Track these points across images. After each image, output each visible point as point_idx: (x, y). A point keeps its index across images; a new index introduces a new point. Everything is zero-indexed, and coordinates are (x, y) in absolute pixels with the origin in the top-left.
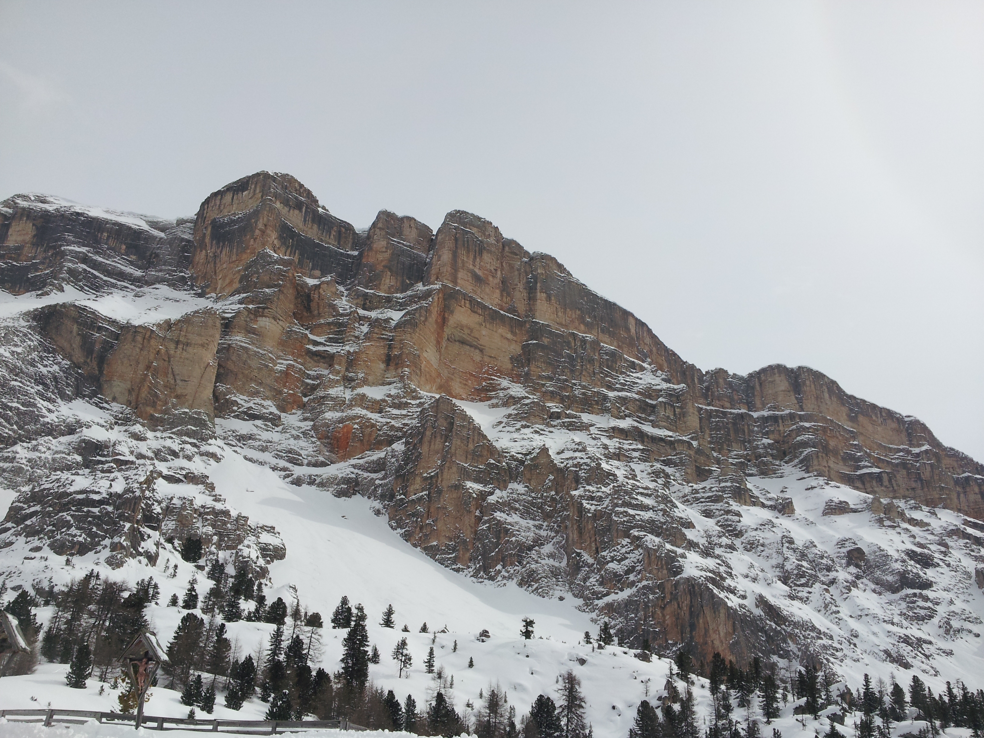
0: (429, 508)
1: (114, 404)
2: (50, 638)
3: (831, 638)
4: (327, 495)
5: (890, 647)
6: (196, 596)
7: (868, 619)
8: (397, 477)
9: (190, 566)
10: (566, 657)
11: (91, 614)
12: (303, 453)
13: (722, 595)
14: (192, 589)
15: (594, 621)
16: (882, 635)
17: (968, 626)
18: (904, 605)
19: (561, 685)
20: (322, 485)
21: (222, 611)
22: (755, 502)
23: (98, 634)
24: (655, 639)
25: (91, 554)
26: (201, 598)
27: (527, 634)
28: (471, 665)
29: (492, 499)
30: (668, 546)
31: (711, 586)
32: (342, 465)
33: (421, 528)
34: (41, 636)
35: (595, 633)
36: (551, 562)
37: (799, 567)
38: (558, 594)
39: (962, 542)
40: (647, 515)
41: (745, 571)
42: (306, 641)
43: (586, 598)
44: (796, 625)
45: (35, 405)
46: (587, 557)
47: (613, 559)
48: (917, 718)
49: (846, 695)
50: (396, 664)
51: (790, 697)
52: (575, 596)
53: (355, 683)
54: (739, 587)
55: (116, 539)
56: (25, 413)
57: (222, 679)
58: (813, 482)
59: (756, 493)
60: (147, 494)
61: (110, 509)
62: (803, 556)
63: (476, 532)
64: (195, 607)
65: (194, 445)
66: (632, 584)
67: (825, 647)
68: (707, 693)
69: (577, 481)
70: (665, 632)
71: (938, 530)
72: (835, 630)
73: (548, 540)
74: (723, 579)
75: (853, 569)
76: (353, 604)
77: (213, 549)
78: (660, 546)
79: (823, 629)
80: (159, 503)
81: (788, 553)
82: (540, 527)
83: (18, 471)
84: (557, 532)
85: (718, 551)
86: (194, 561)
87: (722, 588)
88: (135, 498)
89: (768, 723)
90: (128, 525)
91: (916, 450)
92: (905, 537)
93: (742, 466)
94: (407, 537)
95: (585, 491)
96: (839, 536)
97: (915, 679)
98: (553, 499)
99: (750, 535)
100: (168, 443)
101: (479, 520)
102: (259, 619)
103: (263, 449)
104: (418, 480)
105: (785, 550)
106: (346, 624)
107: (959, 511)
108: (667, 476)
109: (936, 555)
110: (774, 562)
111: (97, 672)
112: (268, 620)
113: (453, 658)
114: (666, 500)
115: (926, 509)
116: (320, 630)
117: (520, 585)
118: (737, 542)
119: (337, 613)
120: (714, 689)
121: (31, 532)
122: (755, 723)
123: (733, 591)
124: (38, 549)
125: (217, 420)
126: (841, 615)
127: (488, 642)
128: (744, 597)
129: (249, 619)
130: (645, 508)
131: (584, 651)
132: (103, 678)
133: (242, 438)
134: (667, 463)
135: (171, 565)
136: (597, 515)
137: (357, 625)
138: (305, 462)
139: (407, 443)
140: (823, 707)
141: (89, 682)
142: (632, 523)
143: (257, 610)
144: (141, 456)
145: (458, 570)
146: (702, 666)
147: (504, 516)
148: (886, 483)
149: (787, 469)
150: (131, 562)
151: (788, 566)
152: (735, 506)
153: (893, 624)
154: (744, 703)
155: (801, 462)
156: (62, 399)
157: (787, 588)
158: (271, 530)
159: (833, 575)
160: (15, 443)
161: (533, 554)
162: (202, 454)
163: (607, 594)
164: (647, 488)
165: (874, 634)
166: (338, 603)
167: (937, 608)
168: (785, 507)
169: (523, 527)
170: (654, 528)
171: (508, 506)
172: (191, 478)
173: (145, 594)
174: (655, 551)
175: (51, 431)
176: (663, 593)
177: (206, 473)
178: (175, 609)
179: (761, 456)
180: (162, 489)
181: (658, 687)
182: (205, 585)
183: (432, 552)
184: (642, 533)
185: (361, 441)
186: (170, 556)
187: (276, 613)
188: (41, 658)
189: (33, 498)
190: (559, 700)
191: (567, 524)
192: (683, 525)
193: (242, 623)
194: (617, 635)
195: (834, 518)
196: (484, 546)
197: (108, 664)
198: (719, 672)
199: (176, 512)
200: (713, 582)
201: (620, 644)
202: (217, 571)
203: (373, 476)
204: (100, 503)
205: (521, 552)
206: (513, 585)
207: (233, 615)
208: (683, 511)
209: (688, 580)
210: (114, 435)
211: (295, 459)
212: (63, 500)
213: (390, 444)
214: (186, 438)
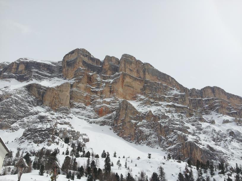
0: (123, 128)
1: (46, 107)
2: (34, 164)
3: (227, 154)
4: (98, 126)
6: (68, 152)
7: (236, 149)
8: (115, 120)
9: (67, 145)
10: (160, 163)
11: (44, 158)
12: (92, 115)
13: (198, 145)
14: (67, 150)
15: (166, 153)
16: (240, 153)
19: (159, 170)
20: (97, 123)
21: (75, 155)
22: (205, 121)
23: (46, 162)
24: (182, 157)
25: (43, 143)
26: (70, 152)
27: (149, 157)
28: (136, 166)
29: (138, 124)
30: (184, 134)
31: (195, 143)
32: (101, 118)
33: (121, 132)
34: (32, 163)
35: (166, 156)
36: (154, 139)
37: (217, 137)
38: (157, 147)
40: (178, 126)
41: (204, 139)
42: (95, 161)
43: (163, 148)
44: (218, 152)
45: (28, 108)
46: (163, 138)
47: (170, 138)
49: (231, 169)
50: (118, 166)
51: (217, 170)
52: (161, 147)
53: (108, 171)
54: (202, 143)
55: (49, 139)
56: (25, 110)
57: (76, 172)
58: (219, 115)
59: (205, 119)
60: (55, 128)
61: (47, 132)
62: (218, 134)
63: (135, 133)
64: (68, 154)
65: (66, 115)
66: (175, 144)
67: (225, 157)
68: (196, 170)
69: (159, 118)
70: (184, 155)
72: (228, 152)
73: (153, 134)
74: (198, 141)
75: (231, 137)
76: (106, 152)
77: (72, 140)
78: (181, 134)
79: (225, 152)
80: (58, 130)
81: (214, 134)
82: (151, 131)
83: (25, 124)
84: (155, 132)
85: (196, 134)
86: (68, 143)
87: (198, 143)
88: (53, 129)
89: (212, 177)
90: (51, 136)
93: (201, 112)
94: (118, 135)
95: (161, 121)
96: (227, 129)
98: (154, 123)
99: (204, 130)
100: (60, 115)
101: (135, 129)
102: (84, 157)
103: (82, 115)
104: (120, 121)
105: (213, 133)
106: (105, 157)
108: (182, 116)
110: (211, 136)
111: (46, 171)
112: (86, 157)
113: (131, 164)
114: (182, 122)
116: (98, 159)
117: (147, 145)
118: (201, 132)
119: (102, 155)
120: (198, 169)
121: (29, 139)
122: (208, 177)
123: (201, 144)
124: (31, 142)
125: (71, 109)
126: (229, 148)
127: (140, 160)
128: (204, 145)
130: (177, 124)
131: (164, 161)
132: (47, 173)
133: (77, 113)
134: (182, 113)
135: (62, 144)
136: (165, 127)
137: (108, 157)
138: (92, 118)
139: (116, 112)
140: (226, 172)
141: (44, 174)
142: (174, 128)
143: (83, 155)
144: (53, 119)
145: (131, 142)
146: (194, 163)
147: (142, 128)
148: (238, 114)
149: (212, 112)
150: (53, 144)
151: (215, 137)
152: (200, 123)
154: (205, 172)
155: (216, 110)
156: (34, 106)
157: (214, 143)
158: (85, 135)
159: (226, 138)
160: (24, 117)
161: (150, 137)
162: (68, 117)
163: (169, 147)
164: (177, 119)
165: (238, 153)
166: (103, 152)
168: (213, 122)
169: (146, 131)
170: (180, 129)
171: (142, 126)
172: (66, 123)
173: (56, 152)
174: (180, 135)
175: (32, 114)
176: (183, 145)
177: (69, 122)
178: (64, 155)
179: (205, 110)
180: (59, 126)
181: (183, 169)
182: (70, 149)
183: (124, 138)
184: (177, 131)
185: (105, 112)
186: (62, 142)
187: (88, 155)
188: (33, 169)
189: (29, 130)
190: (159, 173)
191: (158, 129)
192: (187, 128)
193: (80, 158)
194: (172, 157)
195: (225, 124)
196: (137, 136)
197: (48, 169)
198: (199, 165)
199: (63, 132)
200: (196, 142)
201: (173, 159)
202: (73, 145)
203: (109, 120)
204: (44, 130)
205: (146, 137)
206: (145, 145)
207: (78, 156)
208: (187, 125)
209: (189, 142)
210: (47, 114)
211: (90, 117)
212: (36, 131)
213: (112, 112)
214: (64, 114)
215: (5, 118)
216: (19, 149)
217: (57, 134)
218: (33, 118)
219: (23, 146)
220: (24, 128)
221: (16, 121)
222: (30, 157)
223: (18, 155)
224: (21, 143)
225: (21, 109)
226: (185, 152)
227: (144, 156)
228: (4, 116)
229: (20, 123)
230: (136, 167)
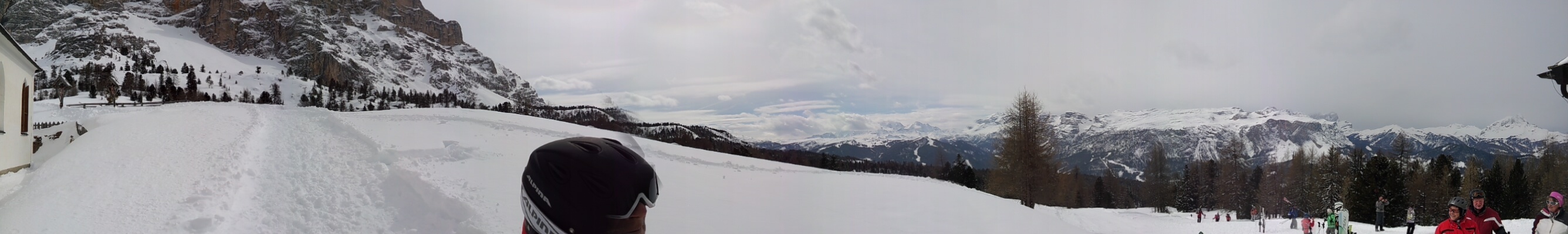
0: (215, 29)
1: (83, 3)
2: (80, 84)
3: (374, 74)
4: (173, 27)
5: (394, 78)
6: (129, 67)
7: (388, 68)
8: (201, 18)
9: (125, 57)
10: (274, 79)
11: (93, 76)
12: (161, 12)
13: (336, 58)
14: (127, 64)
15: (285, 67)
16: (391, 74)
17: (421, 72)
18: (401, 64)
19: (272, 87)
20: (170, 23)
21: (139, 70)
22: (353, 24)
23: (97, 82)
24: (309, 74)
25: (88, 56)
26: (131, 67)
27: (258, 72)
28: (236, 83)
29: (242, 24)
30: (317, 40)
31: (332, 55)
32: (177, 15)
33: (213, 37)
34: (77, 84)
35: (286, 70)
36: (268, 46)
37: (366, 49)
38: (271, 57)
39: (424, 44)
40: (310, 27)
41: (346, 50)
42: (172, 78)
43: (282, 59)
44: (362, 69)
45: (55, 9)
46: (283, 44)
47: (294, 44)
48: (399, 101)
49: (376, 93)
50: (207, 84)
51: (357, 93)
52: (278, 58)
53: (193, 91)
54: (343, 56)
55: (96, 51)
56: (52, 13)
57: (144, 92)
58: (375, 18)
59: (353, 21)
60: (103, 33)
61: (91, 40)
62: (368, 45)
63: (236, 37)
64: (129, 70)
65: (117, 14)
66: (302, 54)
67: (371, 77)
68: (328, 92)
69: (278, 15)
70: (313, 71)
71: (417, 39)
72: (376, 72)
73: (266, 38)
74: (338, 53)
75: (385, 51)
76: (188, 65)
77: (132, 50)
78: (314, 40)
79: (372, 71)
80: (109, 36)
81: (363, 44)
82: (263, 34)
83: (55, 33)
84: (270, 35)
85: (336, 42)
86: (126, 55)
87: (337, 56)
88: (99, 36)
89: (348, 102)
90: (99, 45)
91: (415, 9)
92: (405, 41)
93: (349, 10)
94: (207, 40)
95: (282, 19)
96: (382, 39)
97: (401, 89)
98: (268, 23)
99: (349, 37)
100: (107, 14)
101: (237, 32)
102: (154, 72)
103: (145, 12)
104: (210, 18)
105: (362, 43)
106: (187, 72)
107: (426, 33)
108: (319, 12)
109: (415, 48)
110: (357, 47)
111: (99, 93)
112: (157, 72)
113: (229, 81)
114: (318, 22)
115: (414, 31)
116: (177, 75)
117: (255, 55)
118: (344, 39)
119: (183, 69)
120: (330, 91)
121: (65, 52)
122: (344, 102)
123: (340, 57)
124: (69, 57)
125: (124, 4)
126: (379, 67)
127: (243, 75)
128: (344, 59)
129: (150, 72)
130: (309, 25)
131: (281, 77)
132: (101, 95)
133: (136, 9)
134: (320, 7)
135: (118, 57)
136: (287, 28)
137: (191, 72)
138: (162, 15)
139: (203, 4)
140: (368, 97)
141: (97, 96)
142: (303, 31)
143: (153, 70)
144: (98, 21)
145: (229, 51)
146: (326, 83)
147: (247, 30)
148: (402, 21)
149: (367, 12)
150: (103, 58)
151: (362, 49)
152: (345, 25)
153: (396, 70)
154: (341, 95)
155: (372, 10)
156: (64, 5)
157: (360, 57)
158: (153, 42)
159: (378, 53)
160: (51, 24)
161: (260, 44)
162: (121, 17)
163: (291, 57)
164: (310, 16)
165: (389, 74)
166: (183, 65)
167: (412, 66)
168: (363, 27)
169: (255, 34)
170: (312, 32)
171: (249, 26)
172: (119, 26)
173: (110, 68)
174: (312, 41)
175: (63, 17)
176: (314, 57)
177: (124, 23)
178: (122, 71)
179: (357, 6)
180: (108, 31)
181: (309, 90)
182: (131, 63)
183: (218, 45)
184: (307, 35)
185: (184, 5)
186: (117, 54)
187: (160, 70)
188: (79, 90)
189: (63, 41)
190: (271, 92)
191: (274, 32)
192: (324, 32)
193: (148, 74)
194: (295, 72)
195: (381, 32)
196: (239, 42)
197: (101, 89)
198: (332, 85)
199: (118, 39)
200: (334, 53)
201: (296, 75)
202: (135, 58)
203: (191, 18)
204: (87, 39)
205: (255, 43)
206: (252, 55)
207: (144, 72)
208: (324, 26)
209: (324, 52)
210: (86, 15)
211: (157, 14)
212: (74, 40)
213: (196, 5)
214: (113, 12)
215: (24, 28)
216: (54, 67)
217: (108, 43)
218: (65, 23)
219: (57, 63)
220: (54, 38)
221: (41, 30)
222: (73, 76)
223: (53, 74)
224: (55, 58)
225: (45, 12)
226: (315, 67)
227: (250, 69)
228: (23, 25)
229: (47, 31)
230: (236, 85)
